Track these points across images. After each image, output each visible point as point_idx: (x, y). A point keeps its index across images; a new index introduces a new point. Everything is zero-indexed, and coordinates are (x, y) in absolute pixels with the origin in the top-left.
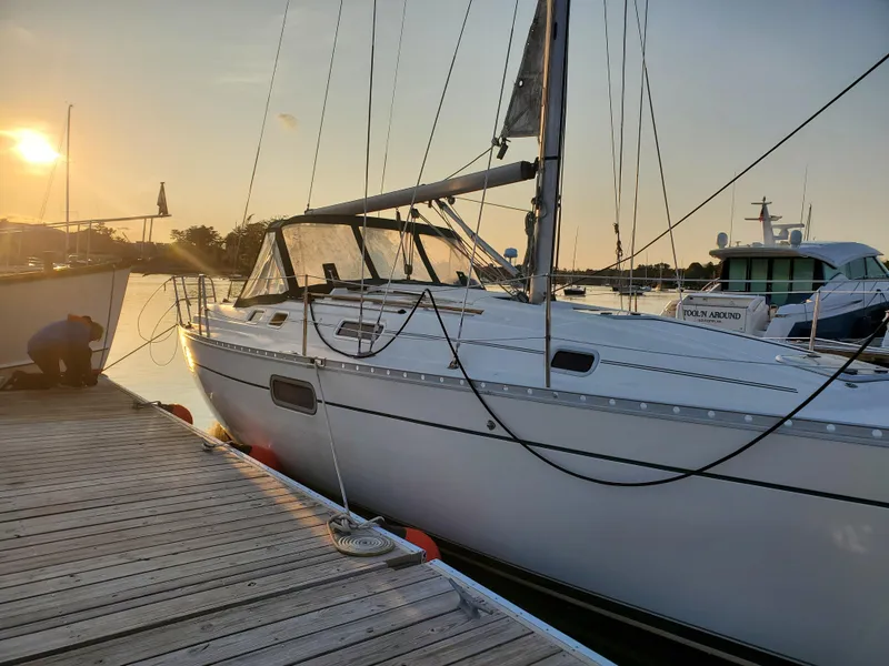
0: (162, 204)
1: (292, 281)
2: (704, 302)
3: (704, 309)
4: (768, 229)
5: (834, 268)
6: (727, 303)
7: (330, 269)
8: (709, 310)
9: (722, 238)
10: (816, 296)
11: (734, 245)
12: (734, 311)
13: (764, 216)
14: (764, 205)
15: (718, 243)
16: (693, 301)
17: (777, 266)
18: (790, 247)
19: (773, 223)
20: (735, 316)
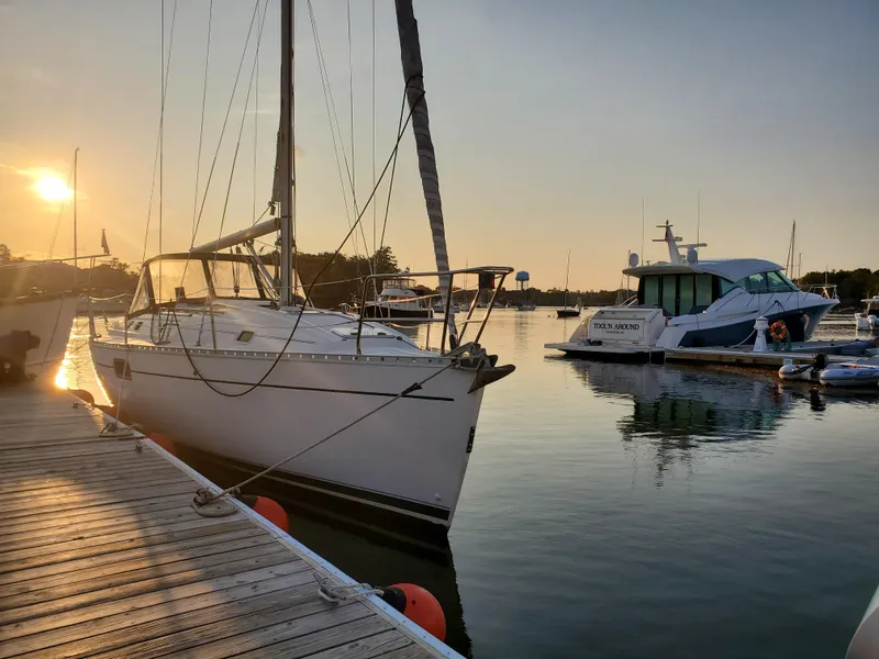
0: (104, 245)
1: (152, 301)
2: (613, 316)
3: (610, 322)
4: (673, 249)
5: (731, 282)
6: (631, 316)
7: (180, 291)
8: (614, 323)
9: (633, 258)
10: (712, 308)
11: (645, 264)
12: (633, 322)
13: (669, 237)
14: (668, 228)
15: (630, 263)
16: (606, 315)
17: (683, 282)
18: (687, 264)
19: (678, 243)
20: (634, 327)
